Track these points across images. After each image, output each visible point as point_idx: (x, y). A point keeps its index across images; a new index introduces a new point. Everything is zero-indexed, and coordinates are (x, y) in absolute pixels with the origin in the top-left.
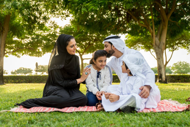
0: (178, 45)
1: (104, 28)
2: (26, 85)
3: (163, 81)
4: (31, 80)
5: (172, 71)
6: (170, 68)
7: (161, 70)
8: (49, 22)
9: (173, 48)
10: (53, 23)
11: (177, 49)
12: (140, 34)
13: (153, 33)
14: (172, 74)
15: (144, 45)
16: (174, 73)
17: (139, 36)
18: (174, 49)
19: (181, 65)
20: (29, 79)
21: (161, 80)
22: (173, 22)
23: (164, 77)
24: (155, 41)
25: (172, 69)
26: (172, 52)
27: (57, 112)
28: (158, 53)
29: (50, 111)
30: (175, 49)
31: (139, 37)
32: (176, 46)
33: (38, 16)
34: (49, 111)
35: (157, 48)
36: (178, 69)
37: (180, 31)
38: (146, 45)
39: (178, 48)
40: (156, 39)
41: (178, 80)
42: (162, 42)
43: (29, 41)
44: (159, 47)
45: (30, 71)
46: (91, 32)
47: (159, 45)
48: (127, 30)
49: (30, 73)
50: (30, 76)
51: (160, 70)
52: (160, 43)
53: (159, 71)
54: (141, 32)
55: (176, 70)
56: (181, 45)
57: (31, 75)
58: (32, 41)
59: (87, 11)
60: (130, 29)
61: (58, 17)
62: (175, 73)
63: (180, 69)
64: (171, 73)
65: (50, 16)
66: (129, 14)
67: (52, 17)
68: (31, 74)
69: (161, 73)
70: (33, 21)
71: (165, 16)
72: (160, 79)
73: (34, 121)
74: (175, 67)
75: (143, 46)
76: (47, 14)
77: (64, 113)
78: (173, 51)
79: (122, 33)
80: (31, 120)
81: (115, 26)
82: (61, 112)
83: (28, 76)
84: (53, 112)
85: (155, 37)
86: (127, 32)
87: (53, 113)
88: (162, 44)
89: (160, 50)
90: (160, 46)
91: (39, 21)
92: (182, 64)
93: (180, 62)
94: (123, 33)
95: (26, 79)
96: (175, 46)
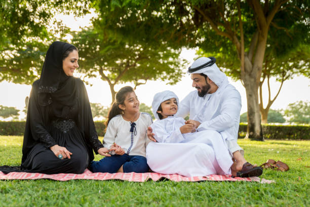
0: (292, 71)
1: (154, 37)
2: (4, 140)
3: (256, 136)
4: (15, 130)
5: (285, 117)
6: (283, 113)
7: (254, 117)
8: (51, 21)
9: (284, 76)
10: (59, 24)
11: (290, 78)
12: (221, 49)
13: (241, 48)
14: (286, 124)
15: (231, 69)
16: (288, 122)
17: (219, 52)
18: (285, 78)
19: (302, 106)
20: (11, 128)
21: (253, 135)
22: (279, 28)
23: (257, 129)
24: (245, 64)
25: (285, 113)
26: (281, 83)
27: (46, 180)
28: (249, 86)
29: (36, 178)
30: (287, 78)
31: (219, 55)
32: (289, 71)
33: (31, 10)
34: (34, 179)
35: (247, 77)
36: (296, 115)
37: (292, 46)
38: (234, 68)
39: (293, 76)
40: (246, 61)
41: (290, 134)
42: (255, 66)
43: (13, 57)
44: (250, 75)
45: (15, 112)
46: (131, 43)
47: (252, 71)
48: (197, 42)
49: (15, 116)
50: (15, 123)
51: (252, 117)
52: (253, 67)
53: (250, 119)
54: (224, 45)
55: (293, 116)
56: (298, 70)
57: (15, 120)
58: (19, 55)
59: (120, 6)
60: (203, 39)
61: (68, 13)
62: (291, 122)
63: (300, 114)
64: (283, 121)
65: (53, 10)
66: (199, 13)
67: (56, 13)
68: (16, 118)
69: (253, 122)
70: (21, 20)
71: (263, 19)
72: (251, 133)
73: (9, 191)
74: (290, 109)
75: (229, 70)
76: (47, 7)
77: (56, 182)
78: (283, 80)
79: (188, 47)
80: (5, 189)
81: (175, 33)
82: (52, 180)
83: (10, 123)
84: (40, 179)
85: (245, 55)
86: (197, 45)
87: (39, 182)
88: (256, 70)
89: (253, 80)
90: (252, 73)
91: (31, 20)
92: (304, 104)
93: (301, 102)
94: (190, 47)
95: (5, 129)
96: (288, 73)
